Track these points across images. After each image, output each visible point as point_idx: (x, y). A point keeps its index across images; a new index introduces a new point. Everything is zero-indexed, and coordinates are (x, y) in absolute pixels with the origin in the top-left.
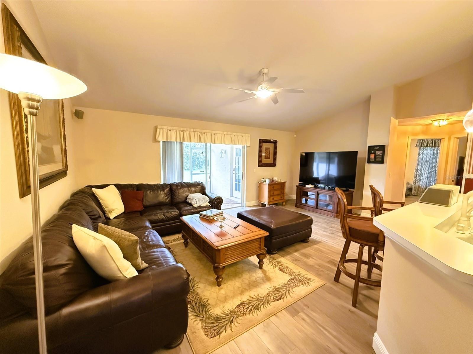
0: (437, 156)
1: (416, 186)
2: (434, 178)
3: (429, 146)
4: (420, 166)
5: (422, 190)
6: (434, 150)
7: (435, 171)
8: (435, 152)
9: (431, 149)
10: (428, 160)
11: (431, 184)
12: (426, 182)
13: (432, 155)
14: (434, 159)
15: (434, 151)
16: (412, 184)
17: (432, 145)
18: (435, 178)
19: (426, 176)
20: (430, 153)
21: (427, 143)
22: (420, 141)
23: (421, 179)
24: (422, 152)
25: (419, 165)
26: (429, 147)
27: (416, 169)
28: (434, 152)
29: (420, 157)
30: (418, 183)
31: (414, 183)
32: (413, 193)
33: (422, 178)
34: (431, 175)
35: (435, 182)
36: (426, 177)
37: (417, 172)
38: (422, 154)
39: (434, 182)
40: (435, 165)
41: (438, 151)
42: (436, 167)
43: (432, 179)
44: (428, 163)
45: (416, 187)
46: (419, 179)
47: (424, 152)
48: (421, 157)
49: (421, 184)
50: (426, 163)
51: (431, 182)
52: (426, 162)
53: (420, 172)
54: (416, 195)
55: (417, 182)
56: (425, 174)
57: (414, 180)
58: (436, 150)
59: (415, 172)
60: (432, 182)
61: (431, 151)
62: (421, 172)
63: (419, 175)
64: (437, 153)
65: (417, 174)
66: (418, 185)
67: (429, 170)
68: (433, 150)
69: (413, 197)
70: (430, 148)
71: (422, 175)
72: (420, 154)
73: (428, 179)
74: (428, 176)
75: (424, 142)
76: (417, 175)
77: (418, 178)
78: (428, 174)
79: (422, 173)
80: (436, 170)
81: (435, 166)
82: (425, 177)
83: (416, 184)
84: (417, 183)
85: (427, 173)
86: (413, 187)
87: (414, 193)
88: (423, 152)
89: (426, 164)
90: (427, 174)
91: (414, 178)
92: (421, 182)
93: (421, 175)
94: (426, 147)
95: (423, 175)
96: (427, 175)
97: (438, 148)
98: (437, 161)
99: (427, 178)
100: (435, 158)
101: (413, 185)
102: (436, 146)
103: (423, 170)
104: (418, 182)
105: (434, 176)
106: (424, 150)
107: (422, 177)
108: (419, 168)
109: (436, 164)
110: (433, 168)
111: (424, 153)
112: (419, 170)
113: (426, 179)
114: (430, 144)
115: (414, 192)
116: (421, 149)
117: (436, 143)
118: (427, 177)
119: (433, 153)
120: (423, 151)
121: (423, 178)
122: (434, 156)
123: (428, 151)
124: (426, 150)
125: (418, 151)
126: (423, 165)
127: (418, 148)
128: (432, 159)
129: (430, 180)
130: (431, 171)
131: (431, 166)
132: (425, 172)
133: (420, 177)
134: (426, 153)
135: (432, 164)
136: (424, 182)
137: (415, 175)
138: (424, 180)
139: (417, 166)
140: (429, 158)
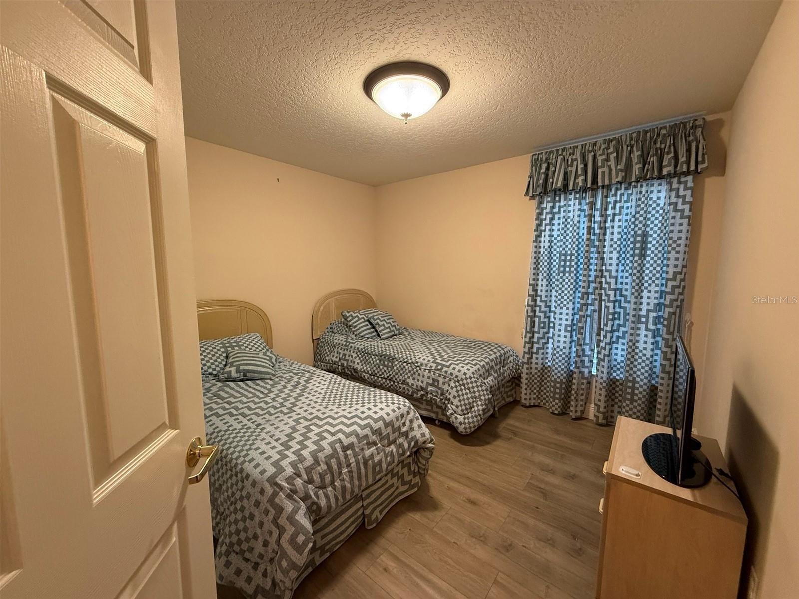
0: (605, 234)
1: (534, 366)
2: (594, 335)
3: (573, 190)
4: (545, 282)
6: (592, 205)
7: (597, 302)
8: (598, 218)
9: (580, 204)
10: (572, 254)
11: (586, 359)
12: (567, 351)
13: (585, 231)
14: (592, 249)
15: (591, 208)
16: (521, 360)
17: (586, 180)
18: (599, 334)
19: (566, 326)
20: (576, 219)
21: (566, 173)
22: (541, 168)
23: (551, 335)
24: (549, 216)
25: (540, 277)
26: (572, 197)
27: (532, 293)
28: (591, 217)
29: (542, 239)
30: (540, 356)
31: (527, 356)
32: (523, 395)
33: (551, 330)
34: (586, 322)
35: (599, 353)
36: (566, 331)
37: (536, 306)
38: (548, 227)
40: (596, 276)
41: (606, 209)
42: (601, 282)
43: (587, 341)
44: (571, 266)
45: (534, 371)
46: (543, 338)
47: (557, 216)
48: (547, 238)
49: (550, 356)
50: (564, 266)
51: (584, 355)
52: (565, 261)
53: (546, 306)
54: (535, 406)
55: (538, 349)
56: (563, 317)
57: (526, 342)
58: (598, 206)
59: (528, 306)
60: (588, 353)
61: (582, 214)
62: (550, 307)
63: (542, 320)
64: (605, 222)
65: (535, 317)
66: (540, 361)
67: (577, 300)
68: (586, 207)
69: (526, 411)
70: (575, 198)
71: (552, 320)
72: (543, 228)
73: (575, 339)
74: (572, 326)
75: (554, 172)
76: (537, 320)
77: (539, 333)
78: (573, 315)
79: (550, 312)
80: (601, 301)
81: (598, 280)
82: (563, 328)
83: (534, 356)
84: (537, 353)
85: (571, 312)
86: (525, 371)
87: (528, 397)
88: (552, 219)
89: (564, 272)
90: (570, 318)
91: (527, 332)
92: (550, 351)
93: (549, 318)
94: (562, 196)
95: (557, 322)
96: (569, 323)
97: (607, 197)
98: (602, 259)
99: (571, 337)
100: (597, 243)
101: (523, 363)
102: (600, 184)
103: (554, 299)
104: (541, 351)
105: (595, 326)
106: (556, 210)
107: (554, 328)
108: (539, 288)
109: (601, 271)
110: (591, 290)
111: (556, 222)
112: (541, 296)
113: (568, 340)
114: (576, 177)
115: (529, 391)
116: (544, 205)
117: (600, 171)
118: (572, 328)
119: (590, 221)
120: (554, 214)
121: (557, 332)
122: (594, 234)
123: (571, 215)
124: (562, 210)
125: (535, 217)
126: (554, 274)
127: (535, 203)
128: (587, 248)
129: (581, 345)
130: (582, 302)
131: (585, 278)
132: (562, 305)
133: (545, 331)
134: (562, 220)
135: (585, 269)
136: (561, 350)
137: (529, 319)
138: (558, 344)
139: (534, 279)
140: (574, 246)
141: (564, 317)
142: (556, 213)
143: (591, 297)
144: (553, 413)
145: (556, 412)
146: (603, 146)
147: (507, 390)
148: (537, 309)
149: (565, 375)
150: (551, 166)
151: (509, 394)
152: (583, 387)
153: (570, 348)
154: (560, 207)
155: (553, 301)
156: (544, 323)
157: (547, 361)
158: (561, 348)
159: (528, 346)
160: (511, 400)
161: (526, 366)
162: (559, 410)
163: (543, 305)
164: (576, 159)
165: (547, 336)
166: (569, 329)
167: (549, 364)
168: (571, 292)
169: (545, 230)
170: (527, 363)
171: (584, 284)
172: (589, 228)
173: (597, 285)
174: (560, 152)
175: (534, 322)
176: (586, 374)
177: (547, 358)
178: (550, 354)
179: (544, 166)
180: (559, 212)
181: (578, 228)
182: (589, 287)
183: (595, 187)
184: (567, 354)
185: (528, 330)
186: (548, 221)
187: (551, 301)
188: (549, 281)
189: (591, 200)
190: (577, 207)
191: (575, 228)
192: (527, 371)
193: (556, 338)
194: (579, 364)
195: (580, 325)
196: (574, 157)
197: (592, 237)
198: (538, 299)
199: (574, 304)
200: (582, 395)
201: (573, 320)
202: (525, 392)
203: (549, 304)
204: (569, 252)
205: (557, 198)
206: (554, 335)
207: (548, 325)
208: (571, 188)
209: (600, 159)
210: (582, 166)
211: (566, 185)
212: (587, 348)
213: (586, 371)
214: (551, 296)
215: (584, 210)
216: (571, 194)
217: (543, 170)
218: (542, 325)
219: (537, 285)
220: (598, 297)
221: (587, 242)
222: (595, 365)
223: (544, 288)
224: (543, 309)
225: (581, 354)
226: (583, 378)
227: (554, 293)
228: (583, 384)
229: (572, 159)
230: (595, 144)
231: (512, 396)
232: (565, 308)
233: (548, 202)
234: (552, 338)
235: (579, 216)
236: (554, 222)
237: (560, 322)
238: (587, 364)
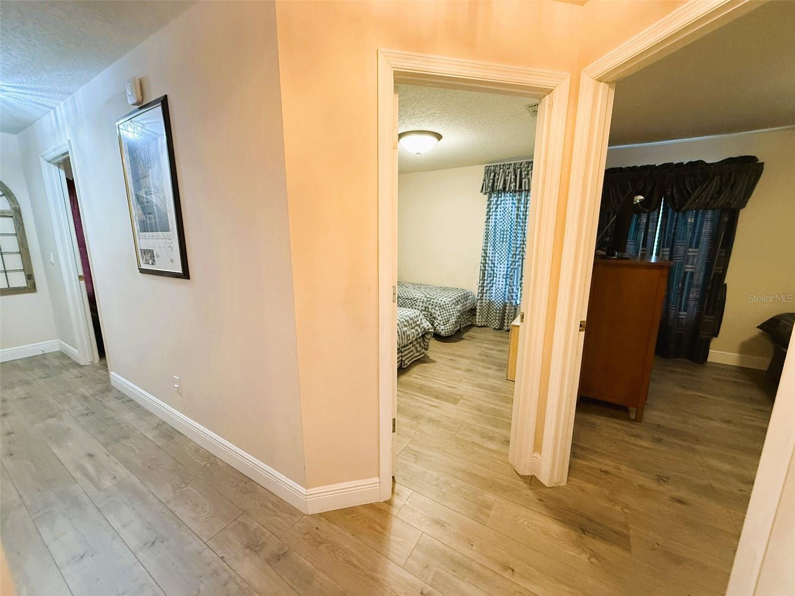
0: (526, 219)
1: (484, 301)
2: (519, 280)
3: (509, 191)
4: (492, 248)
5: (496, 313)
6: (519, 200)
7: (520, 260)
8: (522, 209)
9: (513, 199)
10: (507, 231)
11: (514, 295)
12: (503, 290)
13: (515, 216)
14: (519, 228)
15: (519, 203)
16: (476, 297)
17: (516, 186)
18: (521, 279)
19: (503, 275)
20: (510, 209)
21: (505, 180)
22: (490, 175)
23: (494, 281)
24: (495, 206)
25: (489, 245)
26: (508, 195)
27: (484, 255)
28: (518, 208)
29: (490, 221)
30: (488, 295)
31: (480, 295)
32: (477, 320)
33: (495, 278)
34: (514, 272)
36: (503, 278)
37: (486, 263)
39: (519, 290)
40: (521, 244)
41: (527, 204)
42: (523, 248)
43: (515, 284)
44: (506, 238)
45: (484, 304)
46: (490, 283)
47: (499, 206)
48: (493, 220)
49: (493, 295)
50: (503, 238)
51: (513, 292)
52: (503, 235)
53: (492, 263)
54: (484, 326)
55: (487, 290)
57: (479, 286)
58: (523, 202)
59: (481, 263)
60: (515, 291)
61: (514, 206)
62: (494, 264)
63: (489, 272)
64: (526, 211)
65: (485, 270)
66: (488, 298)
67: (510, 259)
68: (516, 202)
69: (479, 330)
70: (510, 196)
71: (495, 272)
73: (508, 283)
74: (507, 275)
75: (498, 179)
76: (486, 272)
77: (487, 280)
78: (508, 268)
79: (494, 267)
80: (523, 259)
81: (521, 246)
82: (501, 276)
83: (485, 295)
84: (486, 293)
85: (506, 266)
86: (478, 304)
87: (480, 320)
88: (497, 208)
89: (503, 242)
90: (506, 270)
91: (480, 280)
93: (494, 270)
94: (503, 194)
95: (498, 273)
96: (505, 273)
97: (527, 196)
99: (506, 281)
100: (521, 224)
101: (478, 299)
102: (523, 188)
103: (496, 258)
104: (488, 292)
105: (520, 274)
106: (499, 203)
108: (488, 252)
109: (524, 241)
110: (517, 253)
111: (498, 210)
112: (489, 257)
113: (504, 283)
114: (511, 183)
115: (481, 317)
116: (492, 199)
117: (523, 181)
118: (507, 276)
119: (518, 210)
120: (497, 205)
121: (498, 279)
122: (520, 219)
123: (507, 206)
124: (502, 202)
125: (486, 206)
126: (497, 243)
127: (486, 197)
128: (516, 227)
129: (511, 286)
130: (512, 260)
131: (514, 245)
132: (501, 262)
133: (491, 278)
134: (502, 209)
135: (515, 240)
136: (500, 290)
137: (482, 271)
138: (499, 286)
139: (485, 246)
140: (509, 225)
141: (502, 269)
142: (499, 204)
143: (518, 257)
144: (495, 329)
145: (497, 328)
146: (525, 166)
147: (468, 317)
148: (487, 265)
149: (502, 305)
150: (496, 175)
151: (469, 319)
152: (512, 311)
153: (505, 288)
154: (501, 201)
155: (496, 260)
156: (491, 274)
157: (492, 298)
158: (500, 288)
159: (481, 288)
160: (470, 323)
161: (479, 301)
162: (498, 326)
163: (490, 262)
164: (511, 172)
165: (492, 282)
166: (505, 277)
167: (493, 300)
168: (507, 254)
169: (492, 215)
170: (480, 300)
171: (513, 249)
172: (517, 215)
173: (521, 250)
174: (502, 167)
175: (485, 273)
176: (514, 304)
177: (492, 296)
178: (494, 293)
179: (493, 174)
180: (501, 204)
181: (511, 214)
182: (516, 251)
183: (521, 190)
184: (503, 292)
185: (481, 278)
186: (494, 210)
187: (495, 260)
188: (494, 247)
189: (519, 197)
190: (511, 201)
191: (509, 214)
192: (480, 304)
193: (497, 283)
194: (510, 298)
195: (511, 274)
196: (510, 171)
197: (519, 220)
198: (487, 258)
199: (508, 261)
200: (511, 316)
201: (507, 271)
202: (479, 317)
203: (493, 262)
204: (506, 229)
205: (500, 195)
206: (496, 281)
207: (493, 275)
208: (507, 190)
209: (524, 173)
210: (514, 177)
211: (504, 188)
212: (515, 288)
213: (514, 301)
214: (495, 257)
215: (515, 204)
216: (507, 193)
217: (492, 177)
218: (489, 275)
219: (487, 250)
220: (521, 257)
221: (516, 224)
222: (519, 299)
223: (491, 252)
224: (490, 265)
225: (511, 291)
226: (512, 306)
227: (497, 255)
228: (512, 309)
229: (508, 172)
230: (521, 164)
231: (470, 321)
232: (503, 264)
233: (494, 197)
234: (495, 283)
235: (512, 207)
236: (497, 210)
237: (500, 273)
238: (514, 297)
